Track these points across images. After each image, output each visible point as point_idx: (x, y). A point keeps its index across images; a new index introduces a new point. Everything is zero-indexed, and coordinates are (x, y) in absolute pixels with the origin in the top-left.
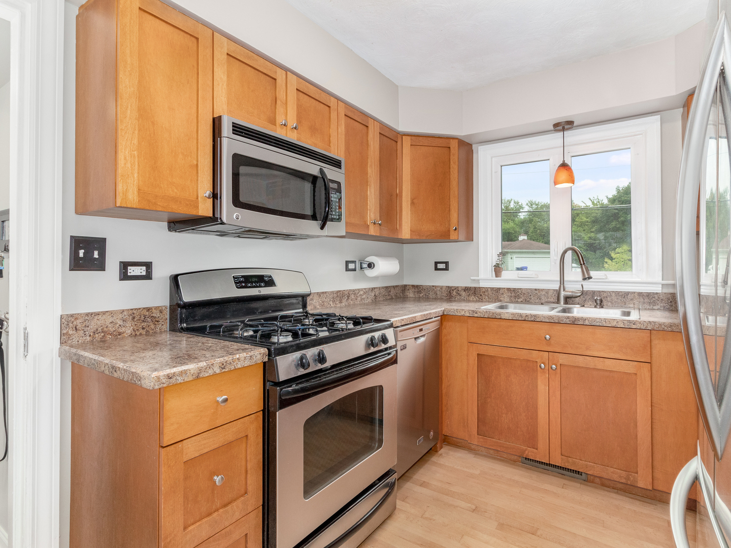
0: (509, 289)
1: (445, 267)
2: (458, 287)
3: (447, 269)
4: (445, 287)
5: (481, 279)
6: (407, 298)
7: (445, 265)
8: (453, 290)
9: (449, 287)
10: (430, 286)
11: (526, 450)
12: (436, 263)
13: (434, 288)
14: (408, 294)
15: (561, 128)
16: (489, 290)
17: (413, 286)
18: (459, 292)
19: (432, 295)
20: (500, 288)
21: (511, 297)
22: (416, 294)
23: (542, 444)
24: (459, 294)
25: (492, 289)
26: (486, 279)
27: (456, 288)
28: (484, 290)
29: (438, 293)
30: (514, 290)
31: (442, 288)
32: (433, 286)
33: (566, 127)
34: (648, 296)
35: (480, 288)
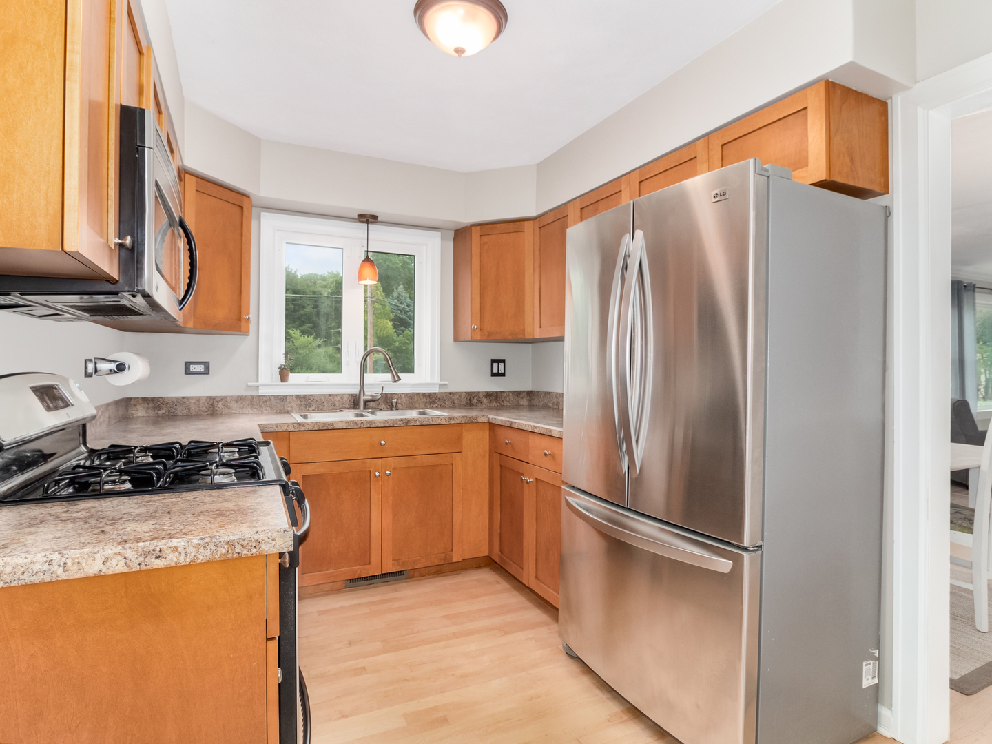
0: (298, 397)
1: (203, 370)
2: (226, 397)
3: (207, 371)
4: (204, 399)
5: (262, 385)
6: (132, 418)
7: (203, 366)
8: (218, 402)
9: (210, 397)
10: (177, 398)
11: (359, 569)
12: (188, 364)
13: (185, 400)
14: (133, 412)
15: (365, 220)
16: (273, 398)
17: (145, 400)
18: (227, 404)
19: (180, 410)
20: (286, 396)
21: (301, 405)
22: (150, 411)
23: (374, 558)
24: (227, 406)
25: (276, 397)
26: (269, 384)
27: (224, 399)
28: (265, 399)
29: (193, 407)
30: (305, 397)
31: (198, 399)
32: (183, 398)
33: (370, 220)
34: (429, 396)
35: (259, 396)
